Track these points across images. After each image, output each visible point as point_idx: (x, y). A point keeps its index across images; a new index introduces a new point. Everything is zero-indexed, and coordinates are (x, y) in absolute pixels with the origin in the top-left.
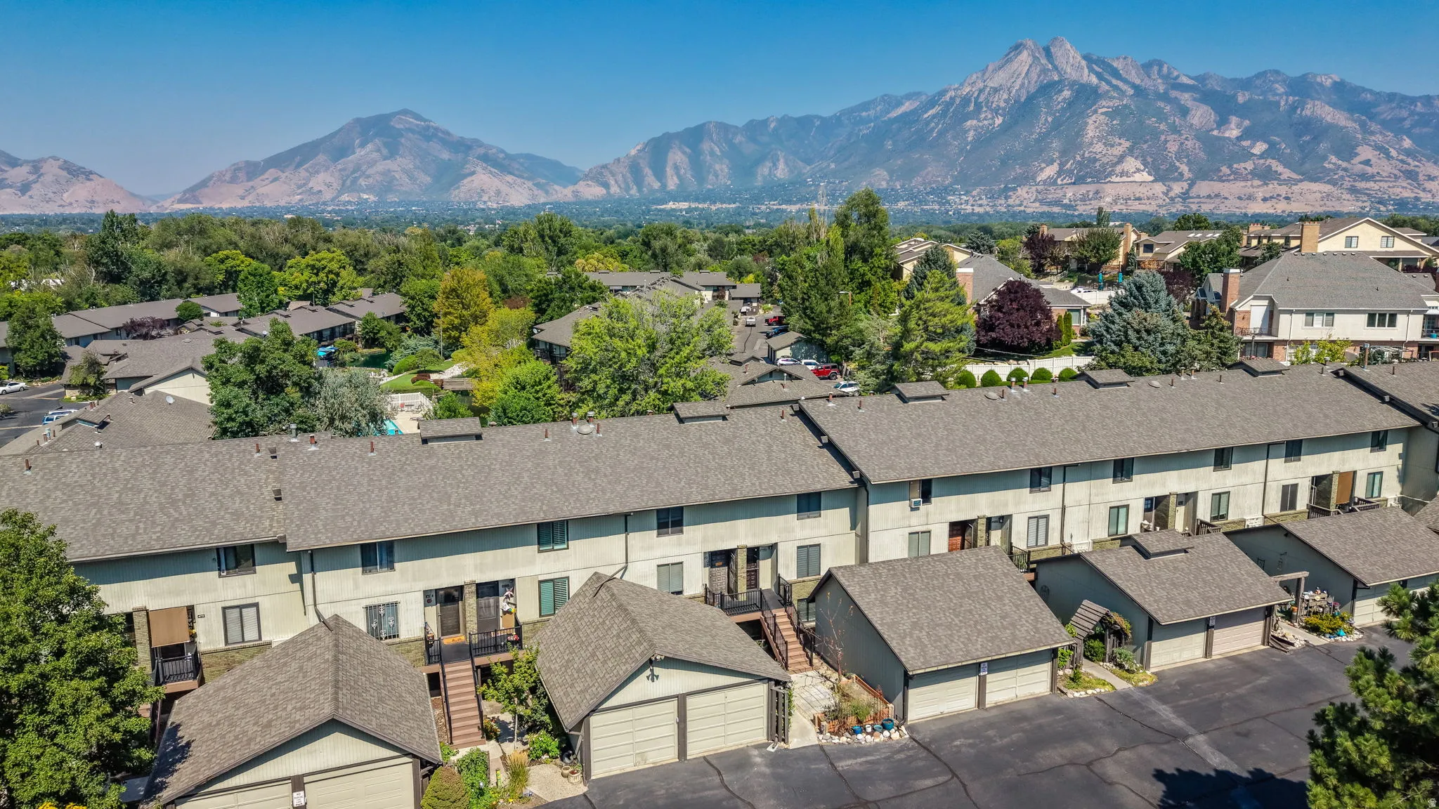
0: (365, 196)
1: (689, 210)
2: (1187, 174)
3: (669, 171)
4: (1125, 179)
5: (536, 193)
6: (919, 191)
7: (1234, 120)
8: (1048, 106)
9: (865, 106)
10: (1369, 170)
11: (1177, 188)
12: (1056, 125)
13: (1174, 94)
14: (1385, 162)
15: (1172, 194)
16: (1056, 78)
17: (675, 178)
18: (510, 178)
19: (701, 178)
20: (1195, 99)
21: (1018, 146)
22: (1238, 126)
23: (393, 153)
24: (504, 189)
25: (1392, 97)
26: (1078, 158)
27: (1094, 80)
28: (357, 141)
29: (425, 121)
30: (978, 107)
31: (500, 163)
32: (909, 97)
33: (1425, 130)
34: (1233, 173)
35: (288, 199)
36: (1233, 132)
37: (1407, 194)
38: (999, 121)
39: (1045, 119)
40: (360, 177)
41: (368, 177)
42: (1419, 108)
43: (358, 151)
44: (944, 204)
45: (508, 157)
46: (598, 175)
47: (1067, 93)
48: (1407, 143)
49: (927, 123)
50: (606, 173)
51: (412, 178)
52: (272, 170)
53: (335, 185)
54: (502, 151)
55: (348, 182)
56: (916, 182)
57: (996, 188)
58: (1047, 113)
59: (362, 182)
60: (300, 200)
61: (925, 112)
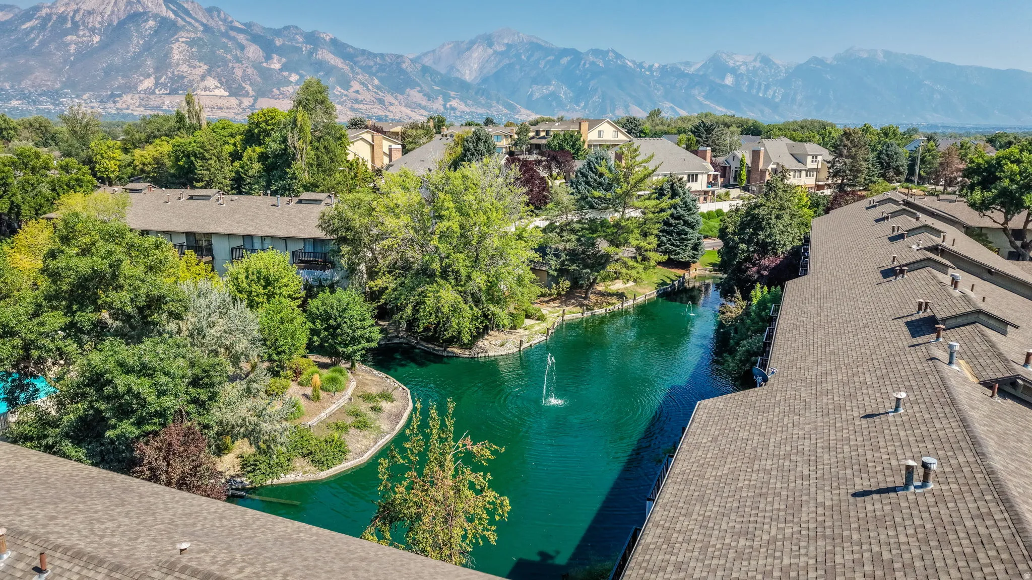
2: (252, 93)
4: (208, 93)
6: (30, 93)
7: (275, 57)
8: (137, 31)
10: (360, 97)
11: (247, 102)
12: (147, 48)
13: (232, 34)
14: (367, 93)
15: (243, 106)
16: (141, 10)
20: (247, 40)
21: (117, 61)
22: (279, 61)
25: (363, 52)
26: (169, 75)
27: (172, 16)
30: (75, 25)
33: (384, 74)
34: (281, 93)
36: (276, 65)
37: (381, 113)
38: (96, 39)
39: (136, 43)
42: (378, 60)
44: (58, 105)
47: (151, 23)
48: (376, 82)
49: (28, 33)
56: (26, 84)
57: (104, 94)
58: (137, 37)
61: (24, 23)
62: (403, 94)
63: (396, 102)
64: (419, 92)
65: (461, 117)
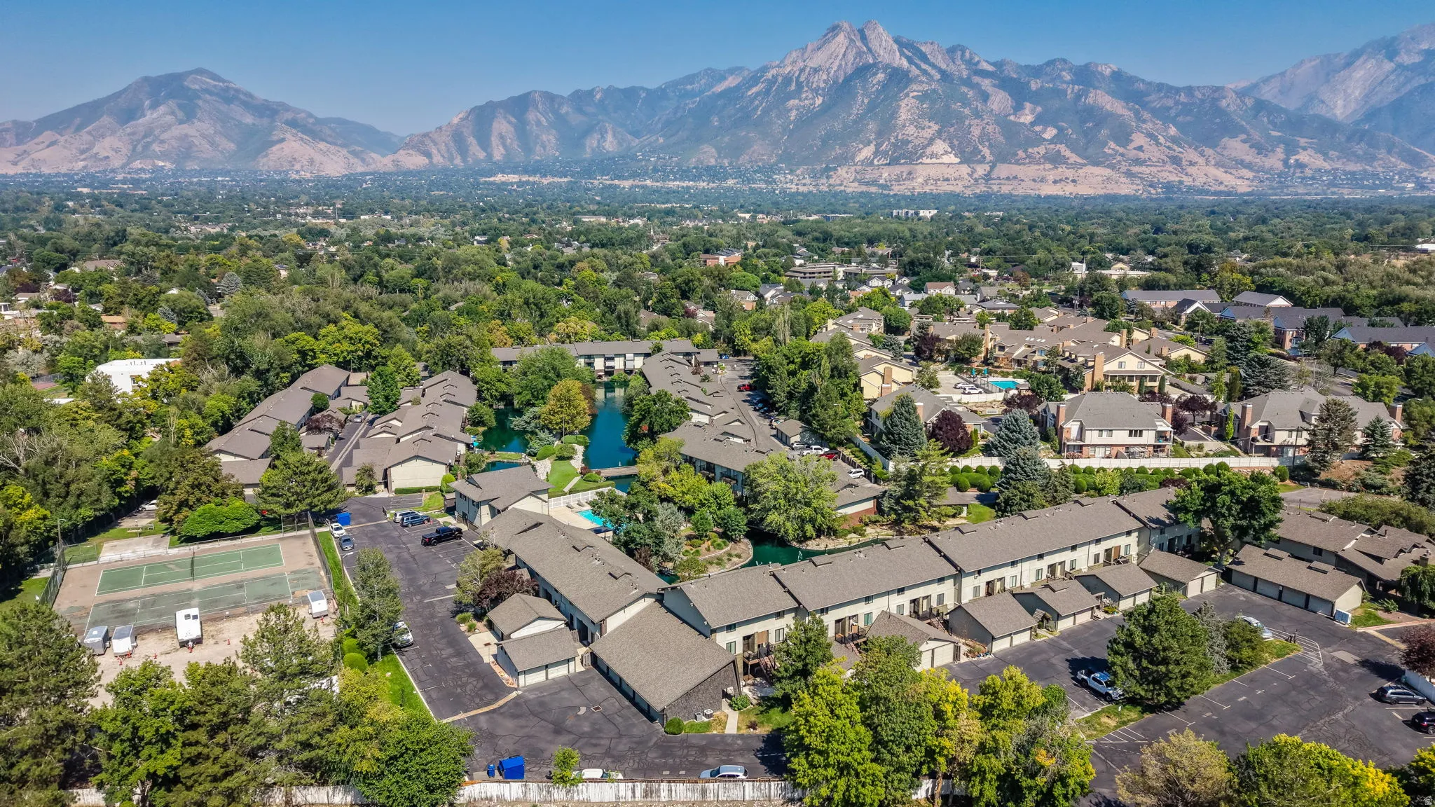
0: (161, 164)
1: (520, 184)
2: (989, 157)
3: (495, 140)
4: (934, 160)
5: (352, 161)
6: (747, 170)
7: (1028, 105)
8: (864, 88)
9: (690, 79)
10: (1142, 155)
11: (981, 170)
12: (872, 108)
13: (976, 79)
14: (1154, 148)
15: (976, 176)
16: (871, 61)
17: (501, 148)
18: (322, 145)
19: (528, 149)
20: (994, 86)
21: (838, 126)
22: (1032, 112)
23: (189, 114)
24: (318, 157)
25: (1160, 87)
26: (893, 140)
27: (905, 64)
28: (147, 103)
29: (223, 81)
30: (800, 86)
31: (311, 129)
32: (732, 71)
33: (1189, 118)
34: (1028, 156)
35: (70, 166)
36: (1027, 118)
37: (1173, 178)
38: (819, 101)
39: (861, 101)
40: (154, 141)
41: (162, 142)
42: (1183, 98)
43: (148, 113)
44: (771, 183)
45: (319, 121)
46: (419, 144)
47: (881, 76)
48: (1173, 131)
49: (752, 100)
50: (428, 142)
51: (212, 144)
52: (48, 133)
53: (124, 151)
54: (310, 115)
55: (139, 148)
56: (743, 160)
57: (818, 167)
58: (863, 95)
59: (156, 148)
60: (85, 167)
61: (750, 88)
62: (1213, 146)
63: (1201, 161)
64: (1244, 141)
65: (1313, 178)
